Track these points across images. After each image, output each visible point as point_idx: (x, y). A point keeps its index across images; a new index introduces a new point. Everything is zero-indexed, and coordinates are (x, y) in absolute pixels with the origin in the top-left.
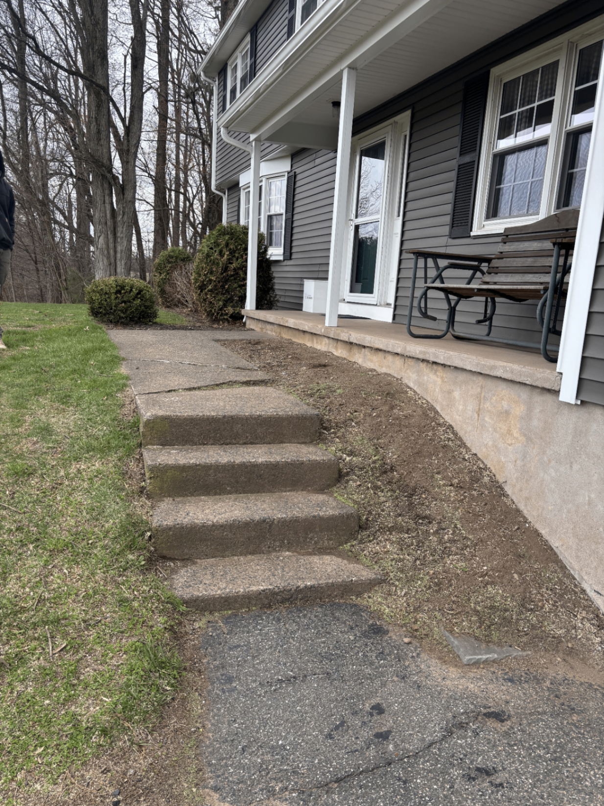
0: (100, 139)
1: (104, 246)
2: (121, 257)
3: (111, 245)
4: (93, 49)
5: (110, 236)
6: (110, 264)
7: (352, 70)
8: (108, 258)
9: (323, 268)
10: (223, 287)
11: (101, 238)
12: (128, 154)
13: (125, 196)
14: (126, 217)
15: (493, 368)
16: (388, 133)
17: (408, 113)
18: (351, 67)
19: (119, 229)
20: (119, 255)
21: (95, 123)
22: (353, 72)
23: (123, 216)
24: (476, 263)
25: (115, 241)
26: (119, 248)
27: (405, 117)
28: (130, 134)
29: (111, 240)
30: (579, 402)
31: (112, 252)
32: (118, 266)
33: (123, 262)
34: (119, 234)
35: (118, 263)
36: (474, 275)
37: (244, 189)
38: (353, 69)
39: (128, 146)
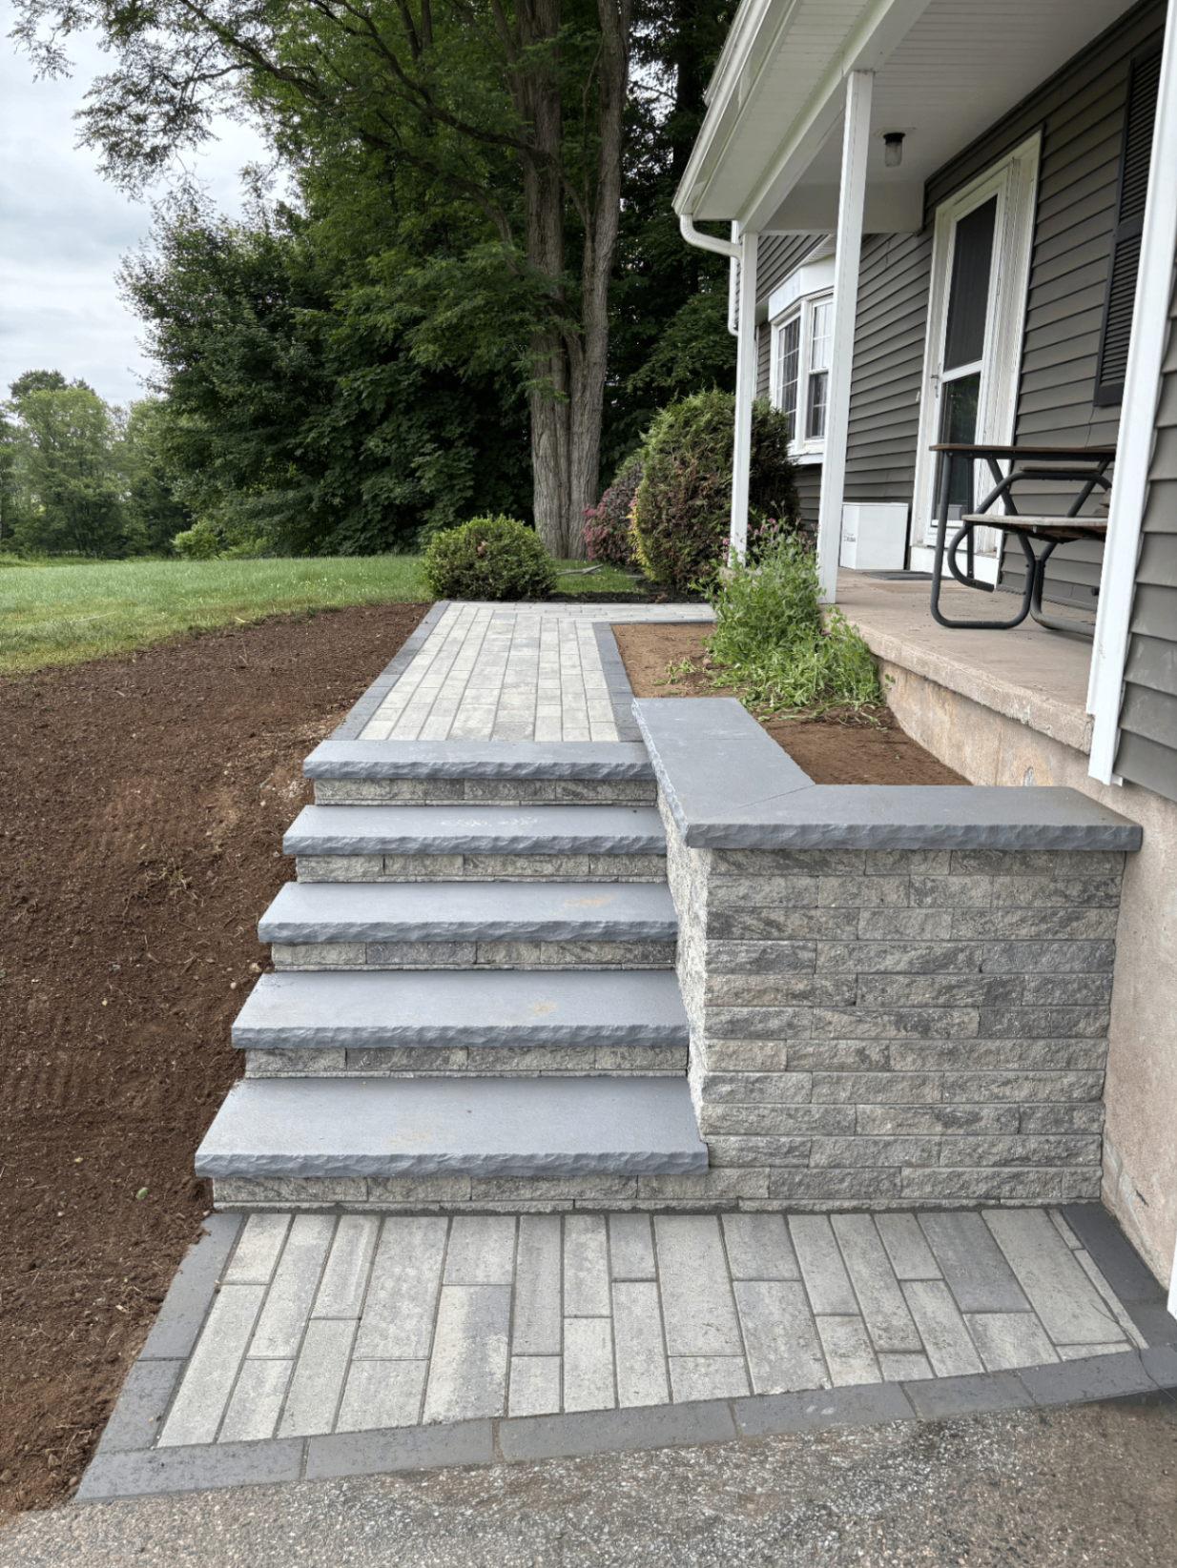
0: (545, 254)
1: (549, 451)
2: (580, 470)
3: (562, 450)
4: (533, 84)
5: (560, 433)
6: (560, 486)
7: (862, 75)
8: (557, 474)
9: (904, 477)
10: (690, 526)
11: (544, 437)
12: (592, 276)
13: (588, 354)
14: (588, 393)
15: (1006, 698)
16: (1001, 184)
17: (1036, 139)
18: (858, 70)
19: (577, 418)
20: (575, 468)
21: (535, 225)
22: (868, 79)
23: (583, 392)
24: (1094, 465)
25: (569, 442)
26: (575, 455)
27: (1030, 149)
28: (598, 237)
29: (562, 440)
30: (1120, 782)
31: (563, 462)
32: (574, 488)
33: (583, 481)
34: (576, 429)
35: (575, 482)
36: (1088, 492)
37: (778, 325)
38: (866, 72)
39: (593, 260)
